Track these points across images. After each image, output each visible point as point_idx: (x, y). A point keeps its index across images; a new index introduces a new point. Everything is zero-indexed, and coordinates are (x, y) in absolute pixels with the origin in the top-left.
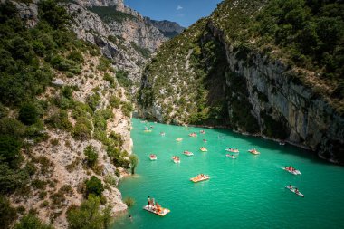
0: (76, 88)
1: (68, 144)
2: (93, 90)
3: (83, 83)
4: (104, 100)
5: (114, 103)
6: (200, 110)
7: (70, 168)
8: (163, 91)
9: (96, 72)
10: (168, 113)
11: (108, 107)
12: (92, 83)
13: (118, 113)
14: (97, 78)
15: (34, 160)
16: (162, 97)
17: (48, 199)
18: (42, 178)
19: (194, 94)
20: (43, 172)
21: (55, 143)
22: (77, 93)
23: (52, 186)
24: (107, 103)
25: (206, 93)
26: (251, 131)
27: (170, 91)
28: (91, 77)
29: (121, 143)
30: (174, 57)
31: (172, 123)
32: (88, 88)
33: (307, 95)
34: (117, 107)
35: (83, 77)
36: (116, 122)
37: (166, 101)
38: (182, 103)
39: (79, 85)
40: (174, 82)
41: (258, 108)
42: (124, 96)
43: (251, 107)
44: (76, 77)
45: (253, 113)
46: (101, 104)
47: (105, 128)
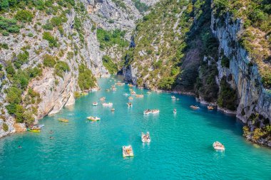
2: (24, 48)
3: (16, 42)
4: (35, 60)
5: (48, 62)
8: (142, 53)
9: (39, 31)
11: (39, 65)
12: (27, 42)
13: (49, 73)
14: (35, 37)
16: (141, 58)
19: (172, 57)
24: (40, 61)
27: (149, 53)
28: (30, 36)
29: (39, 101)
30: (165, 16)
31: (145, 88)
32: (18, 49)
34: (51, 66)
35: (20, 36)
36: (41, 81)
37: (143, 64)
38: (156, 66)
40: (157, 43)
41: (222, 74)
42: (65, 56)
43: (217, 73)
44: (11, 36)
45: (218, 80)
46: (31, 62)
47: (23, 85)
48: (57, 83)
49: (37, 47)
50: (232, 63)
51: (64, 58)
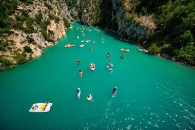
0: (30, 11)
1: (22, 35)
2: (39, 11)
3: (34, 8)
4: (45, 17)
5: (51, 17)
6: (97, 19)
7: (22, 43)
8: (85, 11)
9: (42, 2)
10: (86, 21)
11: (48, 19)
12: (38, 8)
13: (53, 22)
14: (41, 5)
15: (8, 41)
16: (85, 13)
17: (13, 52)
18: (11, 47)
19: (96, 12)
20: (12, 45)
21: (17, 35)
22: (31, 13)
23: (14, 49)
24: (48, 17)
25: (100, 11)
26: (109, 28)
27: (88, 10)
28: (39, 5)
29: (54, 34)
31: (88, 25)
32: (36, 11)
33: (123, 12)
34: (53, 19)
35: (34, 5)
36: (51, 26)
37: (86, 15)
38: (91, 16)
39: (32, 9)
40: (90, 6)
41: (113, 18)
42: (57, 14)
43: (111, 18)
44: (30, 5)
45: (112, 21)
46: (44, 18)
47: (45, 28)
48: (57, 26)
49: (44, 10)
50: (117, 13)
51: (56, 15)
